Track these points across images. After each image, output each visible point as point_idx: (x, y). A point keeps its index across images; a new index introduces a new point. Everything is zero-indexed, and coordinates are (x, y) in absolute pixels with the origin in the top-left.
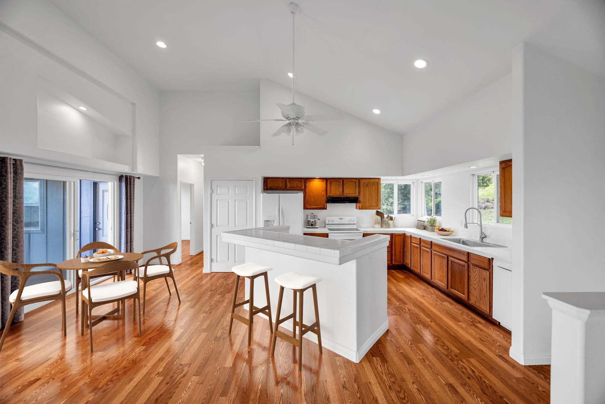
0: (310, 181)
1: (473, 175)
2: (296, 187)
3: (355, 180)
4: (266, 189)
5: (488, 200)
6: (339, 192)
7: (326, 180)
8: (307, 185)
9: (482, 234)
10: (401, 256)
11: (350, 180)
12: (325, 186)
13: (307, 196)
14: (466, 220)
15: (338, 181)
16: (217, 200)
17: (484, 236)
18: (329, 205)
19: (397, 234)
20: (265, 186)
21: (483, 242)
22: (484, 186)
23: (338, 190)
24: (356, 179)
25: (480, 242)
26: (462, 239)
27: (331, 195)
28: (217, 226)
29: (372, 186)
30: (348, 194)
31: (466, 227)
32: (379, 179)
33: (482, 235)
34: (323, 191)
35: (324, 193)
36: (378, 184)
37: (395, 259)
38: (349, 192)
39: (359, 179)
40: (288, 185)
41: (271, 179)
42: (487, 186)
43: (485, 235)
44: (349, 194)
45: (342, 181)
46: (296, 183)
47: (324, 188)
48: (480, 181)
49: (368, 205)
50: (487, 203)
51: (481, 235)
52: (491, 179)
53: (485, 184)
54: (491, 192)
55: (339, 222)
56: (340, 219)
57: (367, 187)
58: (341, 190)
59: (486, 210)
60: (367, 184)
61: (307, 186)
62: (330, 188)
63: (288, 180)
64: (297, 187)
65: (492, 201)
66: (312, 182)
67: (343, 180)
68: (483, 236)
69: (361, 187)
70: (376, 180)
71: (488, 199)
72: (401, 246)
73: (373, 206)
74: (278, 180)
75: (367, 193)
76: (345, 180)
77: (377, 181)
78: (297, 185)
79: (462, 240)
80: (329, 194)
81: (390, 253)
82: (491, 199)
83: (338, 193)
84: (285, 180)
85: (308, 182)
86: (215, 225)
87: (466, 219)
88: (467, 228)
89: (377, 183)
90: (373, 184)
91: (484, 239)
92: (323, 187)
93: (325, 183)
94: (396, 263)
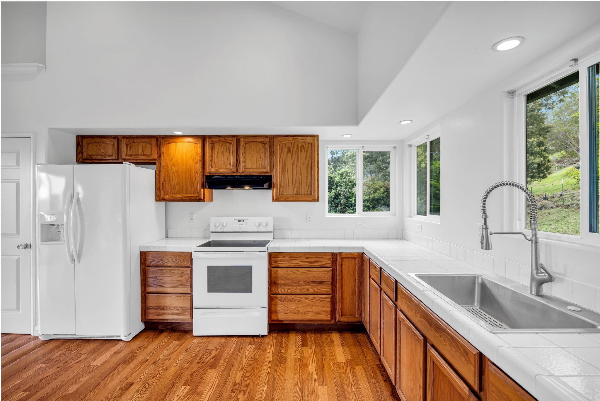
0: (169, 143)
1: (512, 93)
2: (141, 155)
4: (81, 160)
5: (545, 197)
6: (230, 164)
8: (163, 150)
9: (537, 269)
10: (354, 304)
11: (253, 139)
12: (201, 152)
13: (163, 174)
14: (485, 223)
15: (228, 142)
17: (546, 277)
19: (346, 254)
20: (79, 153)
21: (542, 296)
22: (539, 177)
23: (229, 160)
24: (266, 136)
25: (531, 293)
26: (480, 276)
27: (212, 170)
29: (301, 151)
30: (249, 168)
31: (486, 245)
33: (537, 273)
34: (197, 163)
35: (198, 167)
36: (312, 147)
37: (342, 309)
41: (90, 139)
42: (545, 177)
43: (547, 272)
44: (251, 168)
46: (141, 147)
47: (199, 157)
48: (534, 171)
49: (291, 192)
50: (544, 201)
51: (535, 272)
52: (550, 167)
53: (542, 175)
54: (550, 187)
55: (237, 227)
56: (239, 221)
57: (289, 153)
59: (542, 211)
60: (289, 148)
61: (163, 153)
62: (212, 156)
64: (144, 155)
65: (552, 198)
67: (237, 138)
68: (543, 276)
69: (277, 154)
70: (308, 138)
71: (546, 195)
72: (355, 281)
73: (303, 193)
75: (290, 167)
76: (242, 140)
77: (311, 142)
78: (143, 151)
79: (480, 281)
80: (208, 170)
81: (330, 296)
82: (550, 195)
83: (228, 166)
85: (166, 144)
87: (485, 220)
88: (488, 247)
89: (310, 146)
90: (303, 146)
91: (544, 286)
92: (197, 154)
93: (200, 145)
94: (344, 319)
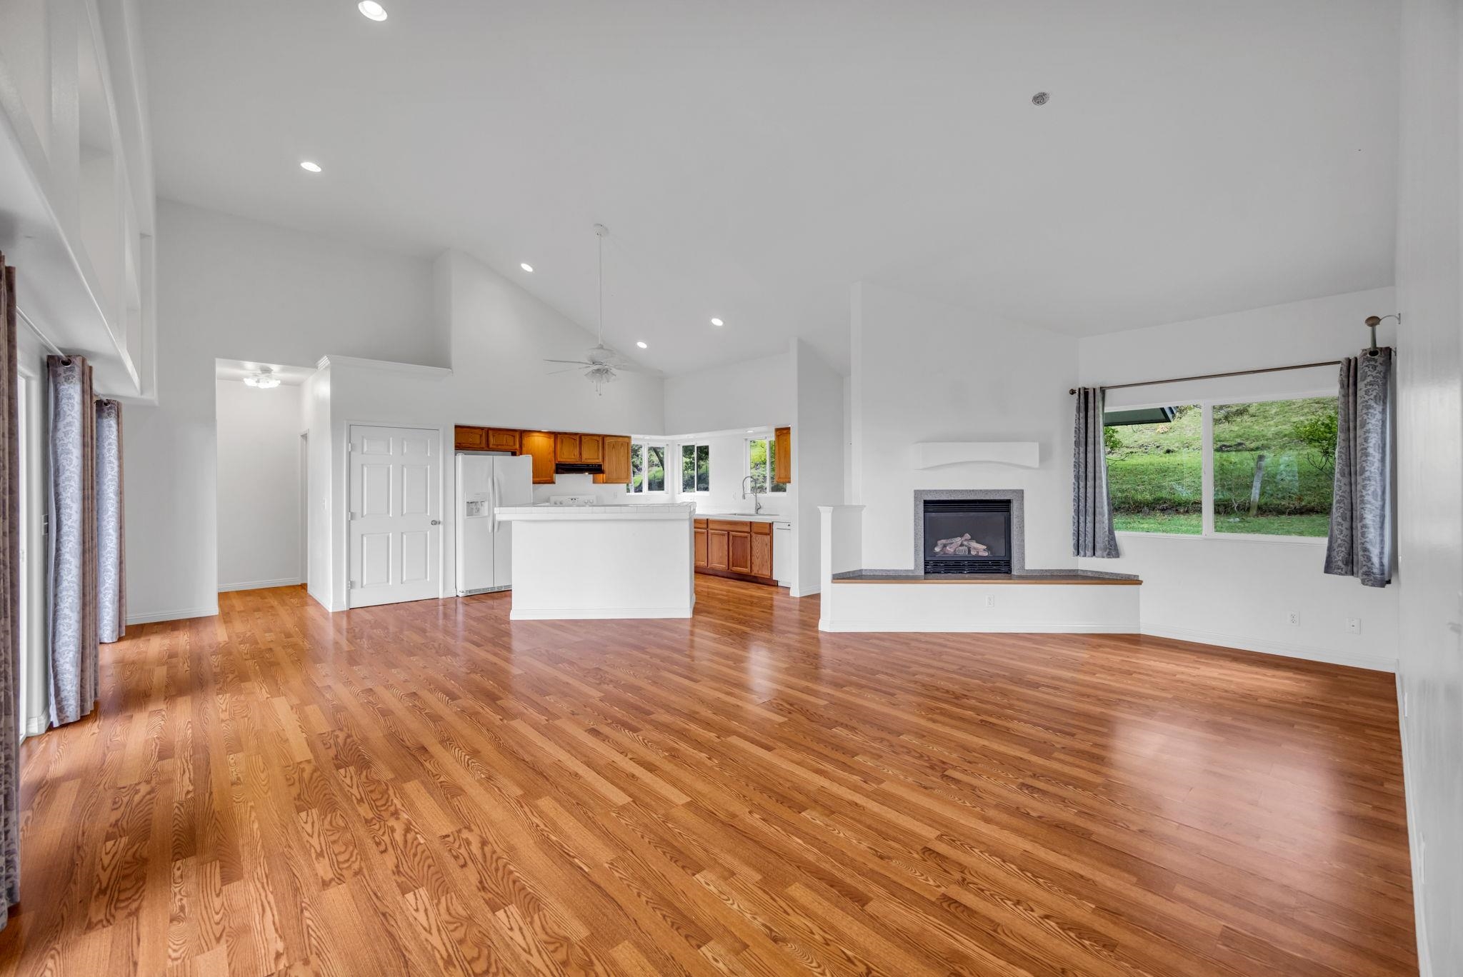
3: (597, 438)
7: (555, 435)
16: (362, 465)
18: (558, 478)
28: (362, 516)
32: (629, 437)
38: (590, 456)
39: (604, 437)
40: (492, 440)
45: (578, 438)
58: (577, 452)
63: (490, 432)
66: (533, 438)
74: (473, 430)
84: (487, 431)
86: (358, 515)
